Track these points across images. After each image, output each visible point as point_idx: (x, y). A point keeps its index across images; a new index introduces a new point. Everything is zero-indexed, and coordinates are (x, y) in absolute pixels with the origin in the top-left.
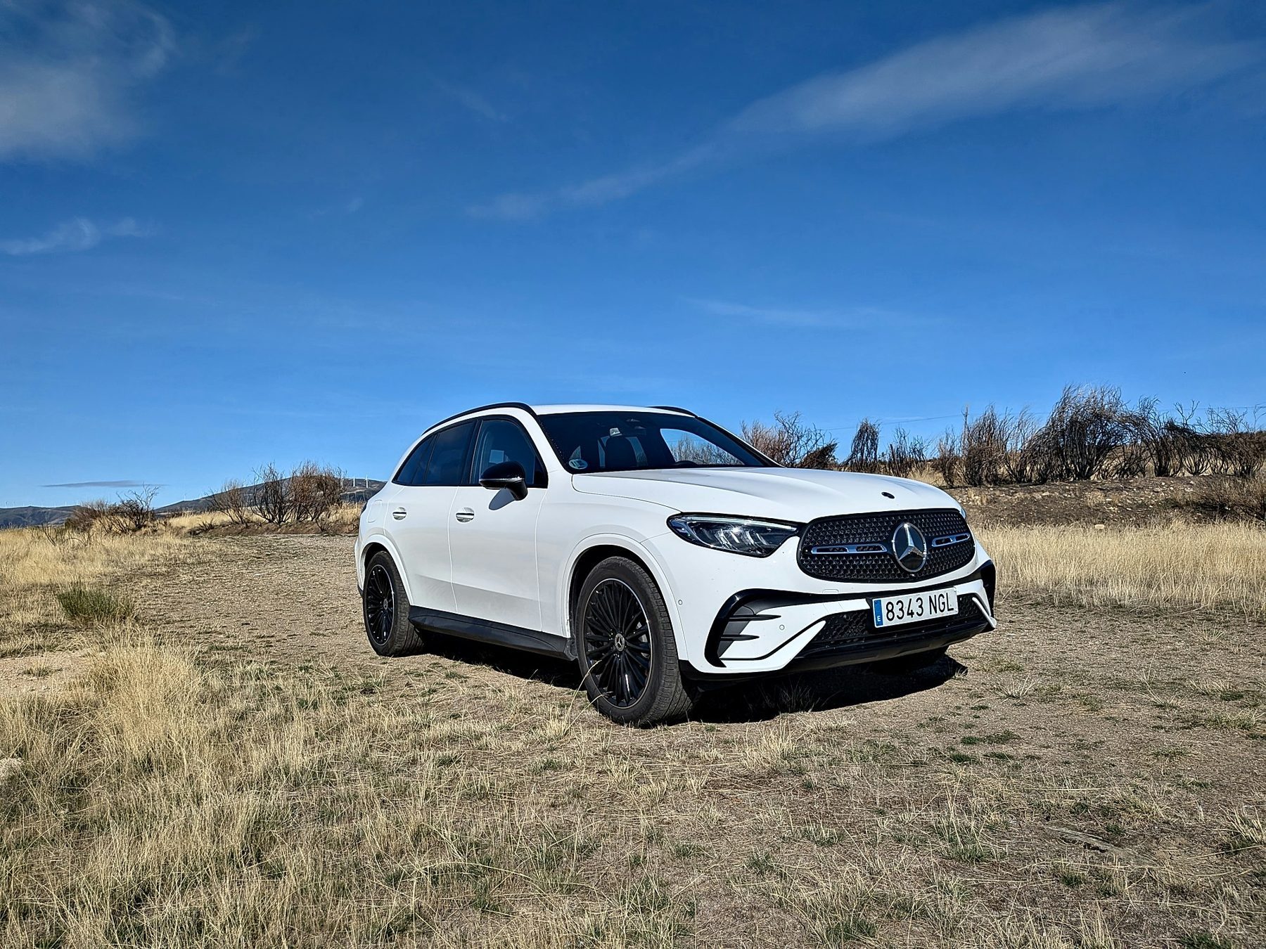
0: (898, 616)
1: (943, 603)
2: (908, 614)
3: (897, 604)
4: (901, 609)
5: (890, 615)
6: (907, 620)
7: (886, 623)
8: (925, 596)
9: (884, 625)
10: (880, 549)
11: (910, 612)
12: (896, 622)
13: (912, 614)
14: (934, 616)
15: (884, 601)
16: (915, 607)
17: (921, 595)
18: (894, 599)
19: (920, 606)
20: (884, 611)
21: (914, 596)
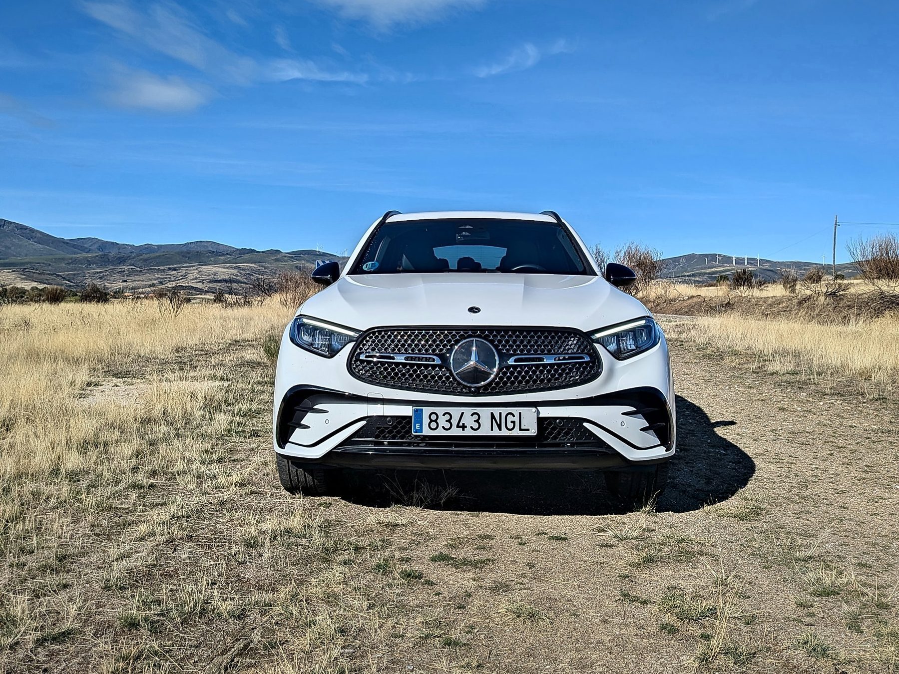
0: (443, 427)
1: (513, 422)
2: (458, 426)
3: (444, 415)
4: (449, 421)
5: (433, 425)
6: (456, 432)
7: (426, 431)
8: (485, 413)
9: (424, 434)
10: (434, 360)
11: (461, 424)
12: (440, 432)
13: (464, 427)
14: (496, 432)
15: (427, 411)
16: (469, 420)
17: (477, 410)
18: (440, 411)
19: (477, 421)
20: (426, 421)
21: (468, 411)
